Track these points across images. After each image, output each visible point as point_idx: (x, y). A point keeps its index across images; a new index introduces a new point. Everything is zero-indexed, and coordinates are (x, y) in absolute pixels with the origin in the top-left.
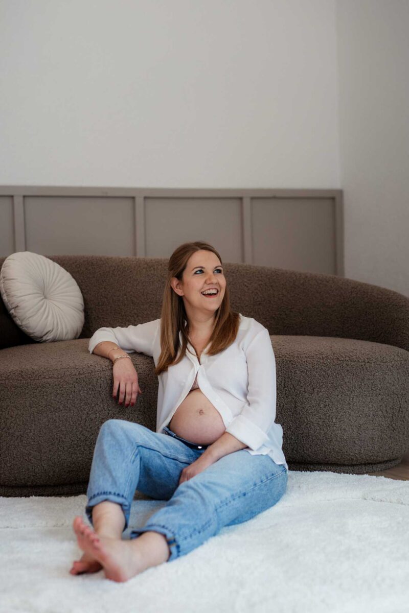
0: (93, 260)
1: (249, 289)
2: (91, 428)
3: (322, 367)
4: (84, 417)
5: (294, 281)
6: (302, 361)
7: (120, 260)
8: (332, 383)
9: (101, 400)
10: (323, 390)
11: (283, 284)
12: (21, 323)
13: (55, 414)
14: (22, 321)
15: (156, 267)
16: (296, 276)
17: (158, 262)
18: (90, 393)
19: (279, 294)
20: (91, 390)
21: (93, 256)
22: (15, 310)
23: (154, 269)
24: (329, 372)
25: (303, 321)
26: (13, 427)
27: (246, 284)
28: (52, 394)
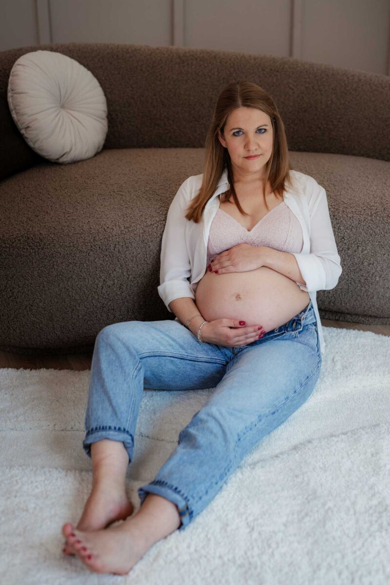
0: (119, 52)
1: (294, 93)
2: (108, 295)
3: (370, 224)
4: (100, 284)
5: (345, 85)
6: (348, 216)
7: (150, 53)
8: (379, 242)
9: (119, 266)
10: (368, 248)
11: (333, 89)
12: (34, 145)
13: (67, 283)
14: (34, 143)
15: (190, 62)
16: (348, 78)
17: (192, 56)
18: (107, 259)
19: (328, 100)
20: (108, 256)
21: (118, 46)
22: (25, 130)
23: (188, 64)
24: (377, 230)
25: (352, 134)
26: (21, 296)
27: (291, 86)
28: (64, 264)
